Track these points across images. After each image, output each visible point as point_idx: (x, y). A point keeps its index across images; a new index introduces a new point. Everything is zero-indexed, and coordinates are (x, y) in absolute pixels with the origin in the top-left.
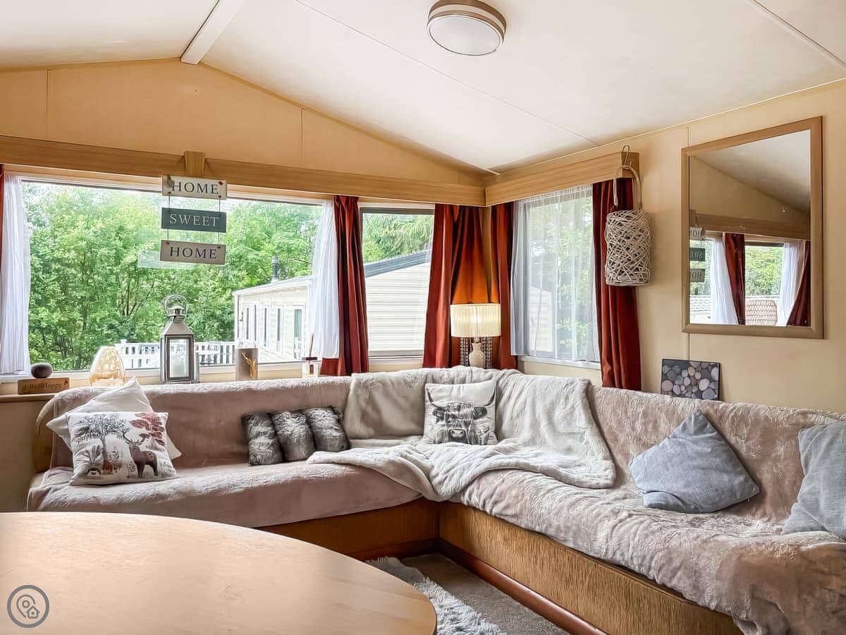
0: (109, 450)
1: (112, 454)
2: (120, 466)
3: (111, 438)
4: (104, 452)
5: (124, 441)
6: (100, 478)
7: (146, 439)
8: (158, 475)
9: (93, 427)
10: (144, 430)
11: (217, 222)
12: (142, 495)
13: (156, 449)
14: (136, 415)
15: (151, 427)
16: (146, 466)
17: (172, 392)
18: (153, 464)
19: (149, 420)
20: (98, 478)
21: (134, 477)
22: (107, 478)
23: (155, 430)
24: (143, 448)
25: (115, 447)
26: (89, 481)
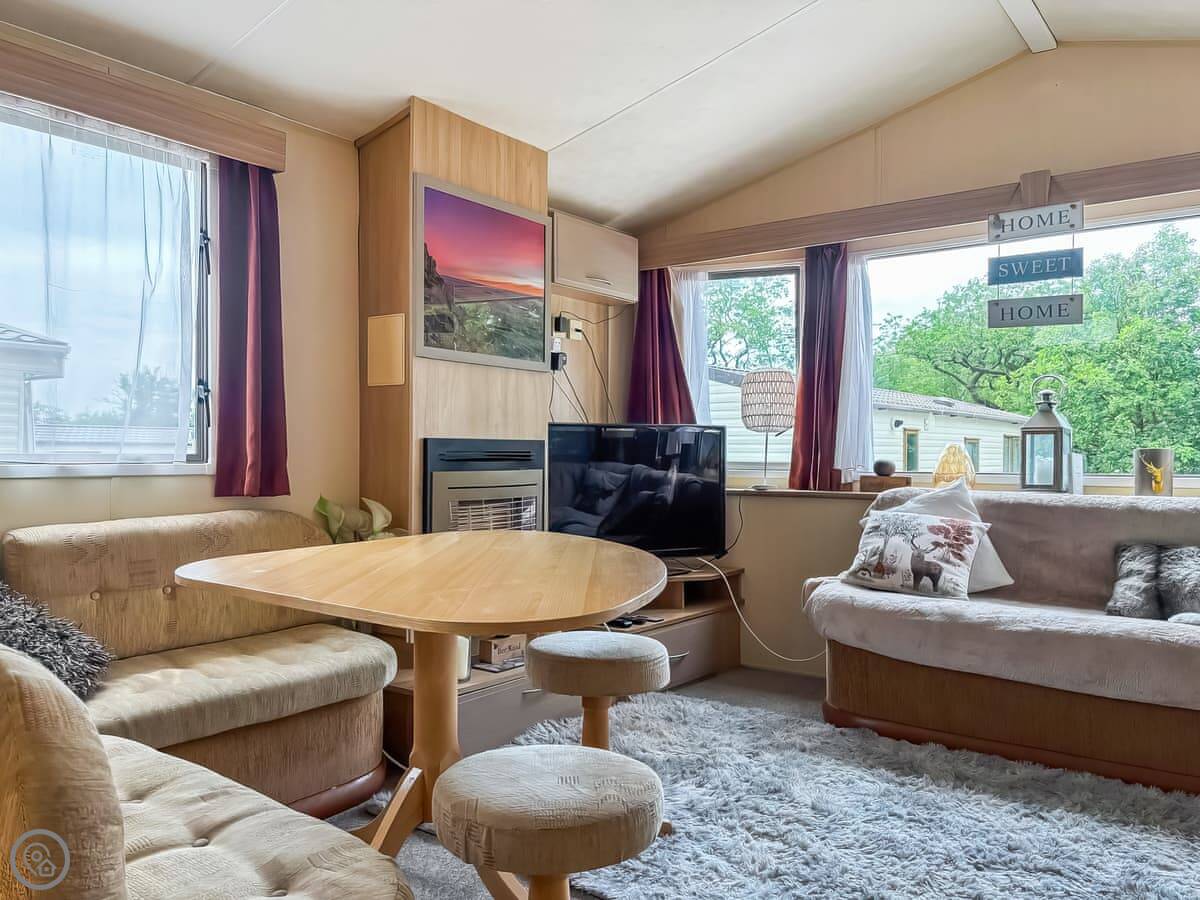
0: (888, 553)
1: (889, 557)
2: (893, 571)
3: (896, 540)
4: (882, 554)
5: (909, 546)
6: (870, 581)
7: (938, 548)
8: (937, 591)
9: (883, 526)
10: (941, 539)
11: (1069, 264)
12: (901, 607)
13: (948, 562)
14: (942, 521)
15: (952, 535)
16: (925, 577)
17: (1011, 501)
18: (935, 578)
19: (953, 527)
20: (867, 580)
21: (908, 587)
22: (878, 582)
23: (957, 540)
24: (928, 558)
25: (896, 552)
26: (859, 581)
